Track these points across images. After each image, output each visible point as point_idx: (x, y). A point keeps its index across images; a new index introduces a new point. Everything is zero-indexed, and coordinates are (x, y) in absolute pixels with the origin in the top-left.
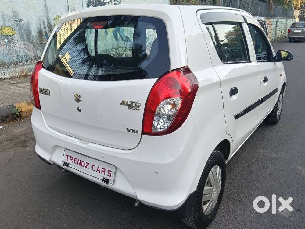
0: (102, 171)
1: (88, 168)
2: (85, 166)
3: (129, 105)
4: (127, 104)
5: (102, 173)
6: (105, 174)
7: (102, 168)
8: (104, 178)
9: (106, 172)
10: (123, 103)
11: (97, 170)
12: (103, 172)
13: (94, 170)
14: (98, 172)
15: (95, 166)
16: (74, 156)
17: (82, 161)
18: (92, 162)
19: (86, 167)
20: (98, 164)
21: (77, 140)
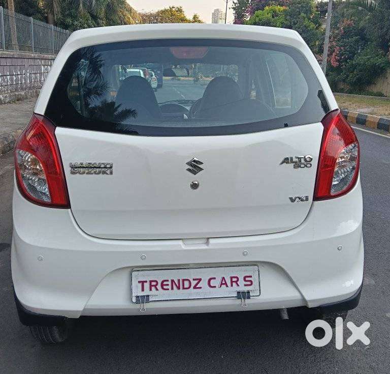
0: (232, 282)
1: (201, 288)
2: (193, 285)
3: (296, 162)
4: (292, 162)
5: (232, 286)
6: (238, 285)
7: (232, 278)
8: (238, 293)
9: (241, 282)
10: (286, 161)
11: (222, 284)
12: (234, 284)
13: (215, 287)
14: (224, 286)
15: (215, 278)
16: (159, 276)
17: (183, 280)
18: (205, 275)
19: (195, 287)
20: (219, 274)
21: (180, 242)
